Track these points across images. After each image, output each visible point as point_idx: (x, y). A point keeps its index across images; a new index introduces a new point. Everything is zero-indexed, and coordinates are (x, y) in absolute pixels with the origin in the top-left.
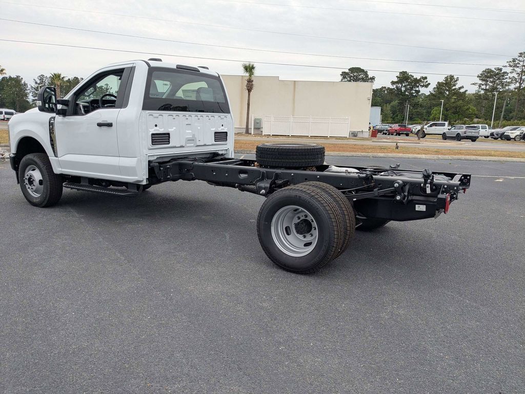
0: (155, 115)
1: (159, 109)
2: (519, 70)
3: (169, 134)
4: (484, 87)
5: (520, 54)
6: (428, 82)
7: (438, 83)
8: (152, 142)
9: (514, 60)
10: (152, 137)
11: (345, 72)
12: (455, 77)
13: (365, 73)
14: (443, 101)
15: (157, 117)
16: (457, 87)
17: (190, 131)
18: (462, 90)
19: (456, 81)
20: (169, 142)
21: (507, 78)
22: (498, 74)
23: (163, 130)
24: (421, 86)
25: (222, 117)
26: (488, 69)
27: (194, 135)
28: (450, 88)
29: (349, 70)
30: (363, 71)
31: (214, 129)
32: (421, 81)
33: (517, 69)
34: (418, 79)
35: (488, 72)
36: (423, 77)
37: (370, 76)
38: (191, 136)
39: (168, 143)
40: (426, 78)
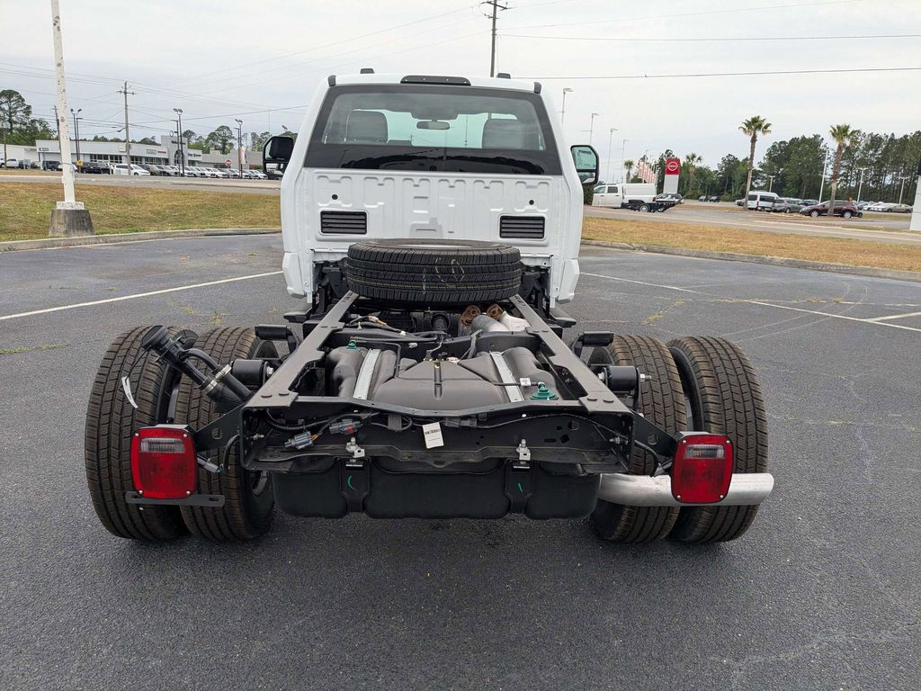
0: (332, 177)
1: (344, 166)
3: (364, 214)
8: (322, 227)
10: (322, 219)
15: (338, 182)
17: (426, 212)
20: (365, 229)
23: (350, 206)
25: (529, 183)
27: (433, 220)
31: (501, 210)
38: (428, 222)
39: (363, 231)
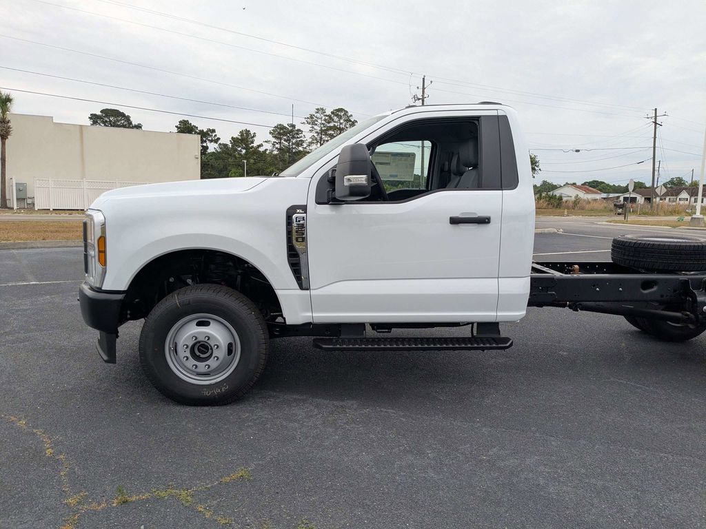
2: (318, 128)
4: (278, 146)
5: (318, 109)
6: (218, 137)
7: (232, 138)
9: (312, 117)
11: (95, 115)
12: (252, 133)
13: (128, 118)
14: (245, 161)
16: (255, 145)
18: (261, 149)
19: (253, 137)
21: (301, 137)
22: (292, 131)
24: (209, 140)
26: (280, 125)
28: (247, 145)
29: (101, 112)
30: (123, 115)
32: (209, 135)
33: (316, 127)
34: (205, 131)
35: (281, 129)
36: (210, 130)
37: (134, 123)
40: (214, 131)
